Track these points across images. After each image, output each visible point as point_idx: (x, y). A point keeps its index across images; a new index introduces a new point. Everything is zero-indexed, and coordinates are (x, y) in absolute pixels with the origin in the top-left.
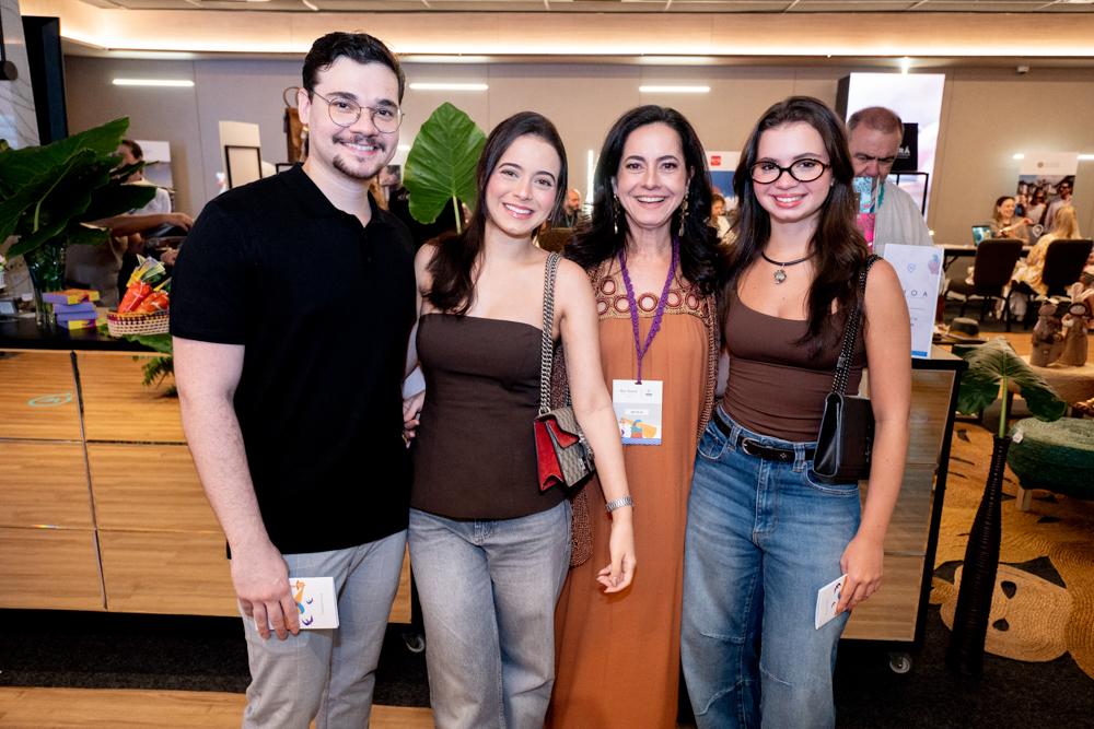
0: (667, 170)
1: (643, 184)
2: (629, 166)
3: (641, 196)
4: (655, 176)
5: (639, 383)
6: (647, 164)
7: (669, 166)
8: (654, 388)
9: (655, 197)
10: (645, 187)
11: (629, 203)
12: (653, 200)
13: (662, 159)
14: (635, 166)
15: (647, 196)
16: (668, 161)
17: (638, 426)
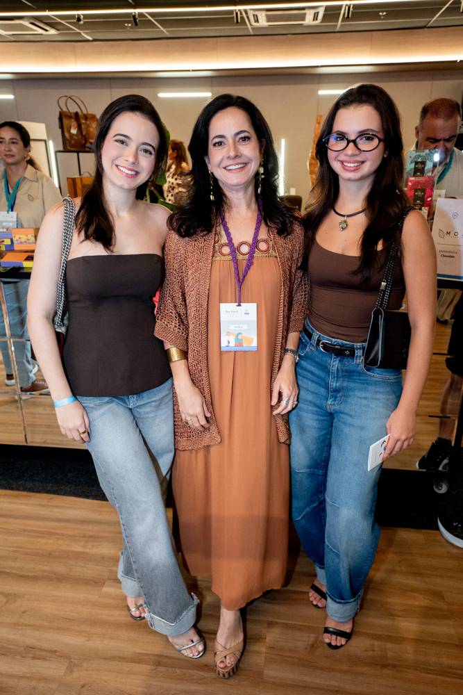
0: (243, 143)
1: (227, 156)
2: (215, 145)
3: (228, 166)
4: (235, 147)
5: (239, 305)
6: (227, 140)
7: (244, 139)
8: (250, 308)
9: (238, 164)
10: (229, 158)
11: (219, 173)
12: (237, 167)
13: (238, 134)
14: (220, 144)
15: (232, 165)
16: (242, 135)
17: (240, 337)
